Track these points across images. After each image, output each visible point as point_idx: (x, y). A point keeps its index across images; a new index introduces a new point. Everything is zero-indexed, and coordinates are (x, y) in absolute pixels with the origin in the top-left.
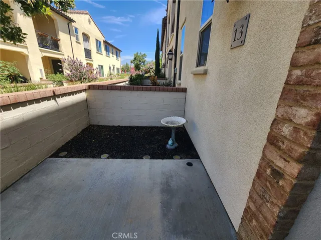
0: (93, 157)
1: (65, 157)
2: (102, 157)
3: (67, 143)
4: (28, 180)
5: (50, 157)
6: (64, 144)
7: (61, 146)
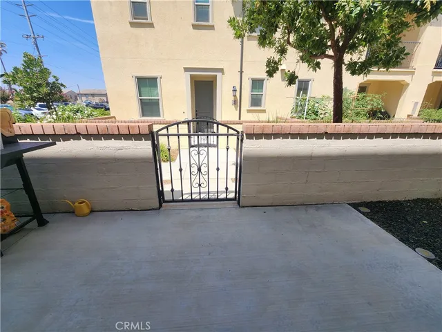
0: (402, 240)
1: (364, 214)
2: (416, 250)
3: (380, 202)
4: (318, 209)
5: (349, 204)
6: (375, 200)
7: (370, 200)
